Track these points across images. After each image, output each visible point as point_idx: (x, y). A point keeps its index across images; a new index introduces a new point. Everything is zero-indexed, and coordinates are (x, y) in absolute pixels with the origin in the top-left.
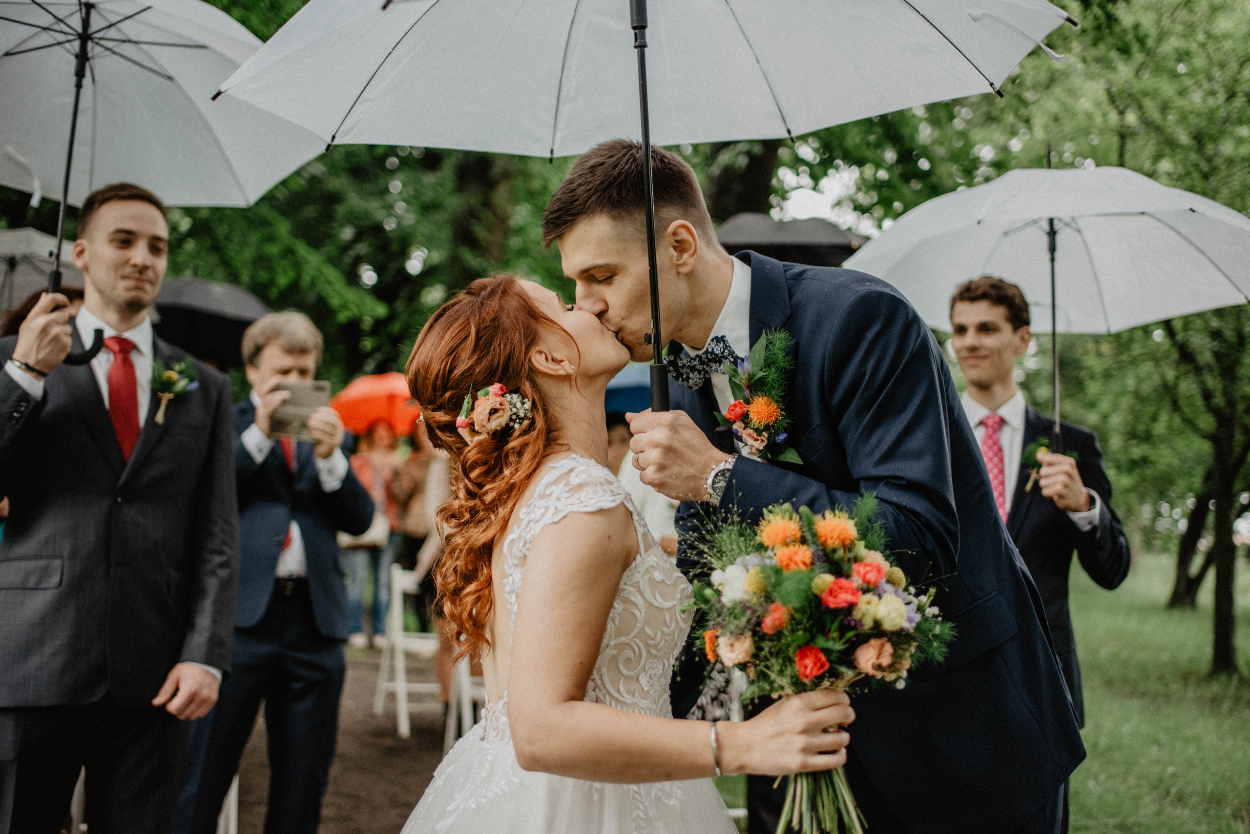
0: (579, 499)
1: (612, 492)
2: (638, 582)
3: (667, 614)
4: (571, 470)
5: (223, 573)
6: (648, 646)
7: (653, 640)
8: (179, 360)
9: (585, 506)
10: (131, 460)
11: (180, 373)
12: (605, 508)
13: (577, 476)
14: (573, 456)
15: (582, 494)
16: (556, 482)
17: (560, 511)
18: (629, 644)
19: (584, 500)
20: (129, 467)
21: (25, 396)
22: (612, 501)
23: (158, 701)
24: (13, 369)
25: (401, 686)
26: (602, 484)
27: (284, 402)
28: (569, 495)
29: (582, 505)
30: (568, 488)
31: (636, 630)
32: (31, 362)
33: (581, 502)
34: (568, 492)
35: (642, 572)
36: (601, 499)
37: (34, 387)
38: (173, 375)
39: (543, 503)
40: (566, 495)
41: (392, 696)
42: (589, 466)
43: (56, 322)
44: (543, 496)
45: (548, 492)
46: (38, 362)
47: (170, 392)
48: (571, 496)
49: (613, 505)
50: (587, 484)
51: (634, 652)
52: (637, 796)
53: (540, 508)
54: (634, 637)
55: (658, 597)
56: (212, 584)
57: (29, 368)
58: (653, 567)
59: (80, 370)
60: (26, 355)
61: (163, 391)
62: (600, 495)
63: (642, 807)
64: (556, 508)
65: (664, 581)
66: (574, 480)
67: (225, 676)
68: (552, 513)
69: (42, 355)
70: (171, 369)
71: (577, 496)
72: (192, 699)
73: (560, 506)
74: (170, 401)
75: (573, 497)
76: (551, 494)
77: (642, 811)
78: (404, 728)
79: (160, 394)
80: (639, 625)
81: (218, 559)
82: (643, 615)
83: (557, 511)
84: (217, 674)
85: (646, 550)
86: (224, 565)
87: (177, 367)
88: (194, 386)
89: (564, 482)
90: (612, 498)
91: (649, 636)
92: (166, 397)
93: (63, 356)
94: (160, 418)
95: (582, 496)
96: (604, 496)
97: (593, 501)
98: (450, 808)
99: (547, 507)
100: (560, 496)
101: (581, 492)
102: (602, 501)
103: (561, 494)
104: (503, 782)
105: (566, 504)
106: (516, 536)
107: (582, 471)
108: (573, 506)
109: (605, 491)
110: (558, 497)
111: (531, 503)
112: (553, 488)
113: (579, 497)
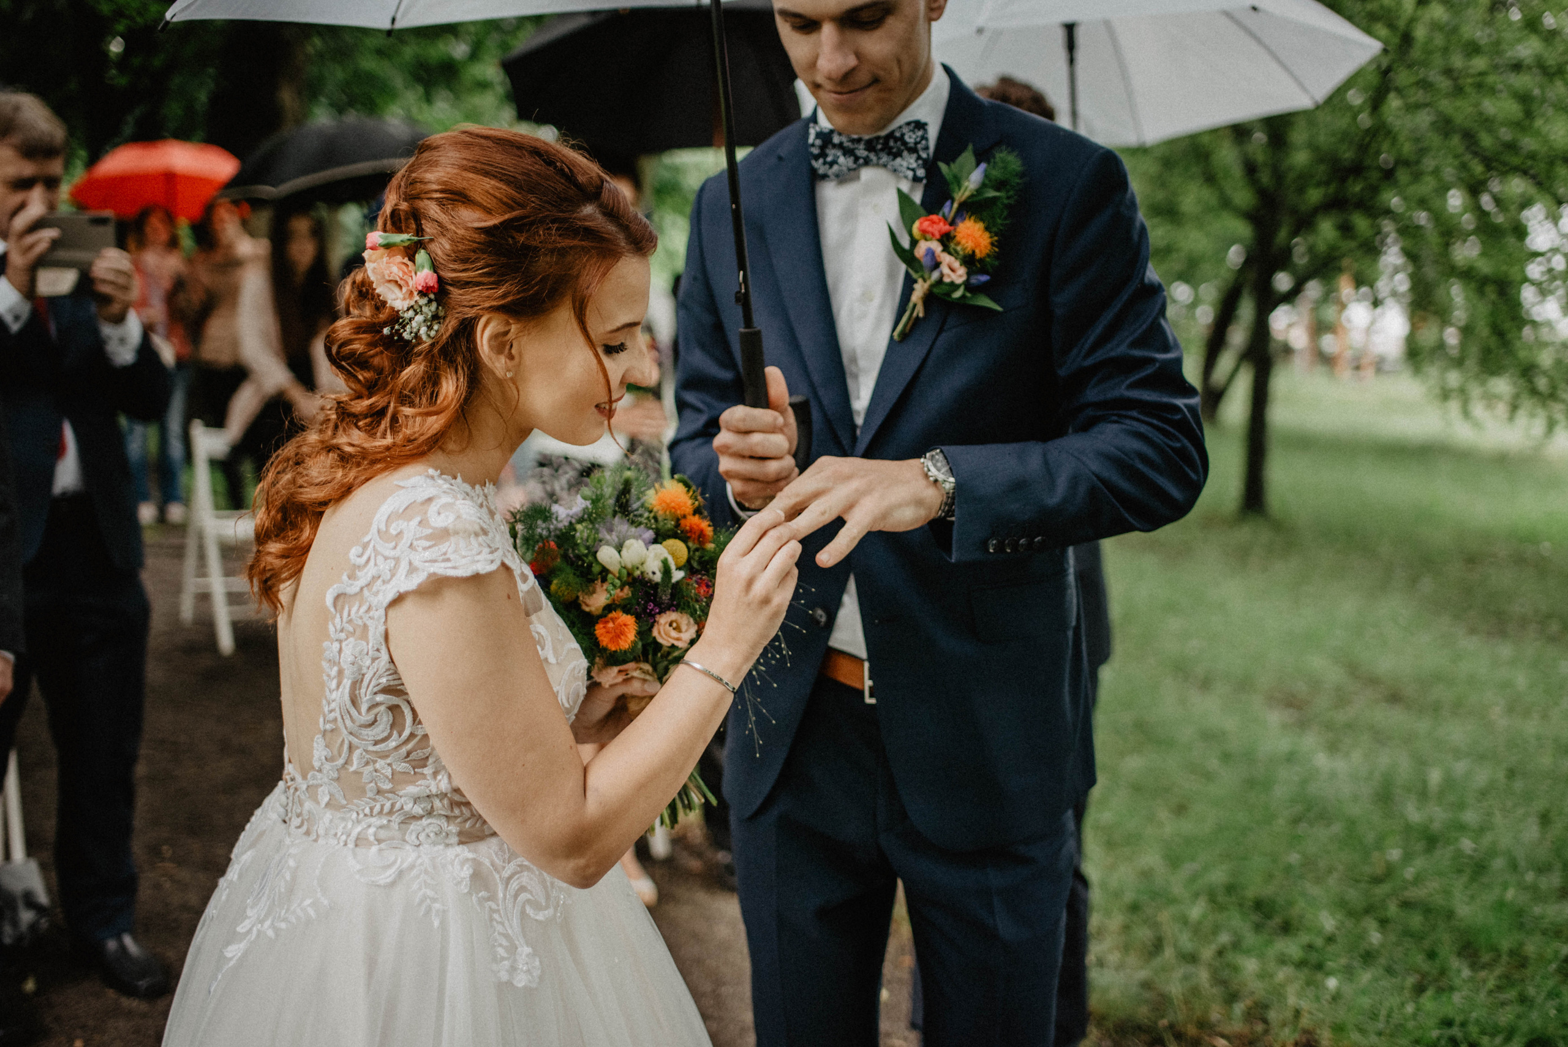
0: (445, 554)
1: (490, 546)
4: (430, 500)
9: (454, 568)
12: (482, 572)
13: (438, 514)
14: (431, 471)
15: (448, 548)
16: (407, 512)
17: (418, 571)
19: (452, 557)
22: (492, 561)
25: (217, 584)
26: (477, 535)
28: (428, 544)
29: (449, 565)
30: (426, 532)
33: (448, 560)
34: (427, 538)
36: (476, 558)
39: (387, 548)
40: (424, 543)
41: (204, 598)
42: (457, 497)
44: (385, 535)
45: (393, 532)
48: (430, 547)
49: (493, 567)
50: (455, 532)
52: (495, 916)
62: (474, 552)
64: (410, 563)
66: (435, 518)
68: (404, 573)
71: (441, 548)
73: (417, 558)
75: (435, 548)
76: (400, 534)
78: (226, 641)
83: (412, 569)
89: (419, 519)
90: (491, 557)
95: (450, 551)
96: (479, 553)
97: (464, 561)
98: (241, 929)
99: (397, 560)
100: (415, 543)
101: (447, 544)
102: (478, 561)
103: (417, 539)
104: (308, 902)
105: (425, 559)
106: (354, 589)
107: (446, 506)
108: (436, 564)
109: (480, 545)
110: (411, 544)
111: (369, 542)
112: (402, 525)
113: (444, 550)
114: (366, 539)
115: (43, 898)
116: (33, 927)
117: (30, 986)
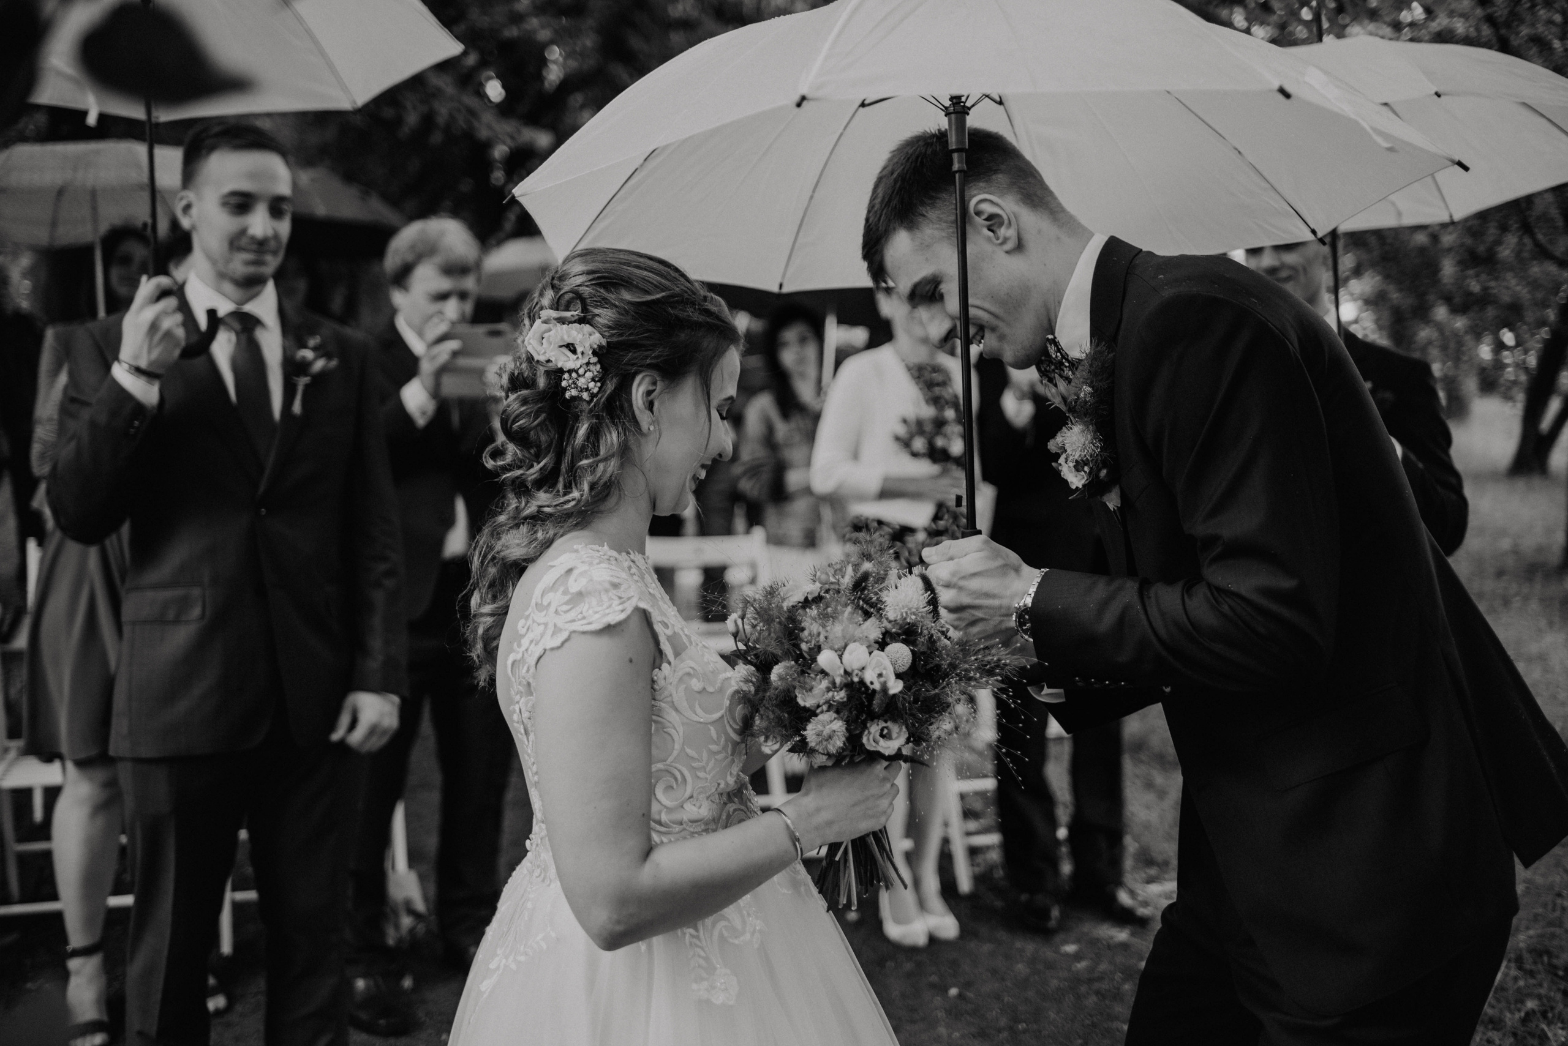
0: (581, 613)
1: (620, 598)
2: (671, 695)
3: (712, 728)
4: (570, 571)
5: (389, 583)
6: (693, 769)
7: (699, 761)
8: (312, 333)
9: (590, 623)
10: (270, 462)
11: (314, 349)
12: (612, 623)
13: (576, 581)
15: (584, 607)
16: (553, 588)
17: (561, 630)
18: (667, 771)
19: (587, 615)
20: (267, 472)
21: (138, 408)
22: (622, 611)
23: (336, 736)
24: (121, 373)
26: (607, 591)
27: (455, 354)
28: (568, 608)
29: (585, 622)
30: (567, 598)
31: (675, 753)
32: (143, 364)
33: (584, 618)
34: (567, 603)
35: (675, 683)
36: (607, 611)
37: (146, 392)
38: (308, 354)
39: (540, 617)
40: (565, 608)
42: (591, 564)
43: (164, 313)
44: (540, 607)
45: (545, 603)
46: (151, 364)
47: (306, 375)
48: (568, 611)
49: (622, 617)
50: (589, 593)
51: (676, 779)
52: (695, 940)
53: (539, 624)
54: (672, 762)
55: (699, 710)
56: (378, 597)
57: (138, 371)
58: (689, 674)
59: (199, 362)
60: (136, 357)
61: (298, 376)
62: (604, 607)
63: (702, 954)
64: (555, 626)
65: (704, 689)
66: (575, 585)
67: (404, 700)
68: (550, 635)
69: (155, 354)
70: (305, 347)
71: (578, 609)
72: (373, 730)
73: (561, 621)
74: (307, 386)
75: (574, 610)
76: (549, 604)
77: (703, 958)
79: (295, 378)
80: (677, 746)
81: (383, 567)
82: (681, 734)
83: (557, 630)
84: (396, 699)
85: (677, 654)
86: (389, 573)
87: (312, 342)
88: (334, 363)
89: (562, 589)
90: (620, 607)
91: (692, 758)
92: (303, 381)
93: (177, 353)
94: (297, 408)
95: (585, 610)
96: (610, 606)
97: (597, 616)
98: (492, 966)
99: (546, 625)
100: (559, 609)
101: (583, 604)
102: (608, 614)
103: (560, 606)
104: (540, 936)
105: (566, 620)
106: (519, 656)
107: (582, 574)
108: (575, 623)
109: (611, 599)
110: (556, 610)
111: (529, 615)
112: (550, 596)
113: (580, 611)
114: (527, 613)
115: (420, 906)
116: (412, 931)
117: (407, 983)
